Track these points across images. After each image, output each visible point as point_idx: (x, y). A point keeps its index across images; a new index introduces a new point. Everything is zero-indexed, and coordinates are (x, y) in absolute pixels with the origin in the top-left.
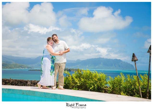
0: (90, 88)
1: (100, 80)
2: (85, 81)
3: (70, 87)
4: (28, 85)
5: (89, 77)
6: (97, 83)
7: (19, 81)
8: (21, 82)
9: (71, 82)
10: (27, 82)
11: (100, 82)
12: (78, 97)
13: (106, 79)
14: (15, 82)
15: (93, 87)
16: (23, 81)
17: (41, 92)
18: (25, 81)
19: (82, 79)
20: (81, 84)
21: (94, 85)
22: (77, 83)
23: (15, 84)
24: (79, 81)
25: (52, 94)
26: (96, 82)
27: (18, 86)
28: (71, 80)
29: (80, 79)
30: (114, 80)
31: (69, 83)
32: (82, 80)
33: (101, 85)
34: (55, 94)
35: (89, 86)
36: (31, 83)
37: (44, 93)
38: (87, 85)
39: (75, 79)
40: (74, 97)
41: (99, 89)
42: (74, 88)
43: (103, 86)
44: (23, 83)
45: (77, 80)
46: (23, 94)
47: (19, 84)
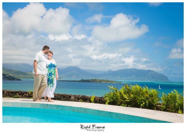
0: (141, 105)
1: (151, 96)
2: (134, 97)
3: (118, 103)
4: (72, 99)
5: (139, 93)
6: (148, 100)
7: (62, 95)
8: (64, 97)
9: (119, 98)
10: (70, 97)
11: (151, 99)
12: (138, 117)
13: (157, 96)
14: (58, 97)
15: (144, 103)
16: (66, 95)
17: (94, 110)
18: (68, 96)
19: (131, 94)
20: (131, 100)
21: (146, 102)
22: (126, 99)
23: (57, 98)
24: (128, 96)
25: (107, 112)
26: (147, 98)
27: (61, 100)
28: (119, 96)
29: (129, 94)
30: (168, 97)
31: (117, 99)
32: (132, 96)
33: (153, 101)
34: (110, 112)
35: (140, 103)
36: (75, 98)
37: (98, 110)
38: (138, 101)
39: (124, 95)
40: (133, 116)
41: (151, 106)
42: (123, 104)
43: (155, 103)
44: (66, 98)
45: (126, 96)
46: (74, 111)
47: (62, 98)
